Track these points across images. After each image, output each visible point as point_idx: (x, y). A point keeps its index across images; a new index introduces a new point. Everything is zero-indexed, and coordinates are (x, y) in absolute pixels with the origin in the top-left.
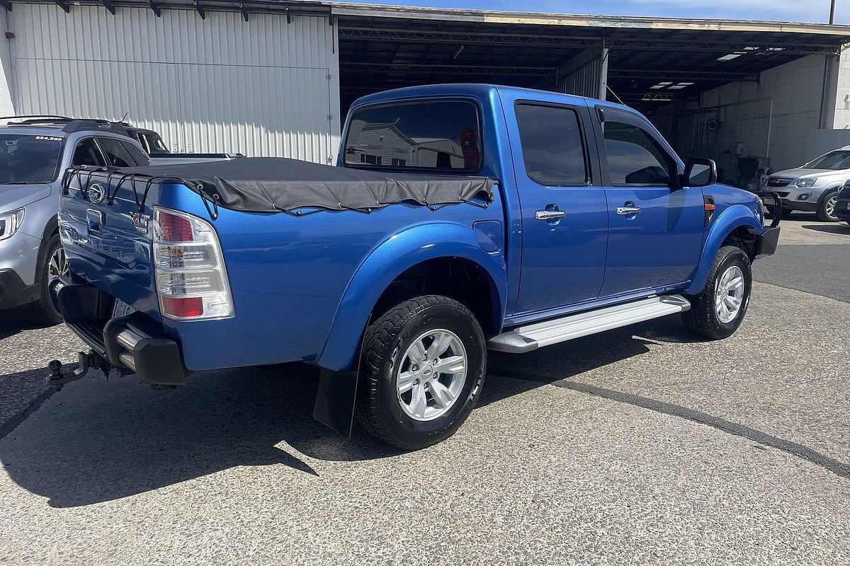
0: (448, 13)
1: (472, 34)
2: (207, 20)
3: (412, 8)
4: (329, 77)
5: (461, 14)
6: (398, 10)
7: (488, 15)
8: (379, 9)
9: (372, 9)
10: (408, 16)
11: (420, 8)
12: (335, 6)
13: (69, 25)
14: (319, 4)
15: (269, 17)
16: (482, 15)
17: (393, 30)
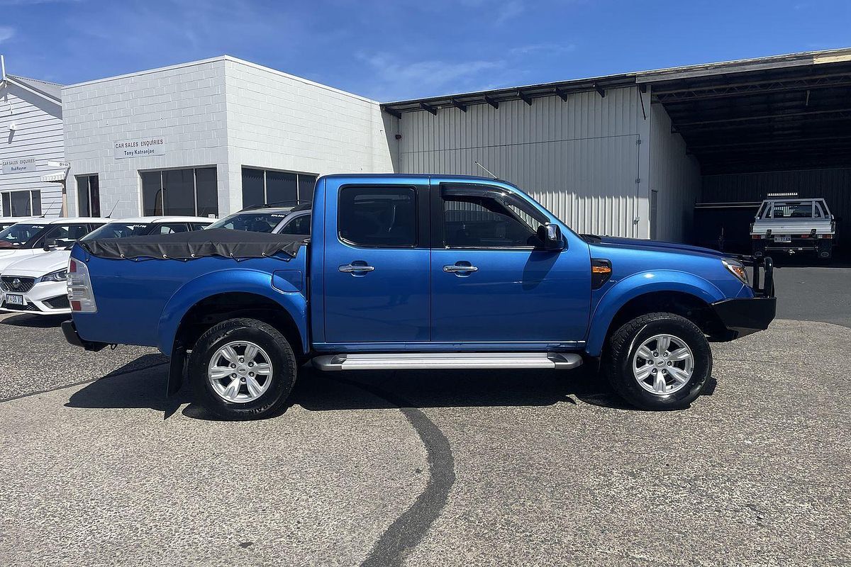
0: (767, 62)
1: (808, 78)
2: (534, 105)
3: (722, 63)
4: (639, 142)
5: (784, 59)
6: (707, 68)
7: (818, 56)
8: (685, 71)
9: (678, 71)
10: (718, 72)
11: (732, 62)
12: (639, 76)
13: (435, 124)
14: (625, 77)
15: (585, 95)
16: (811, 57)
17: (710, 88)
